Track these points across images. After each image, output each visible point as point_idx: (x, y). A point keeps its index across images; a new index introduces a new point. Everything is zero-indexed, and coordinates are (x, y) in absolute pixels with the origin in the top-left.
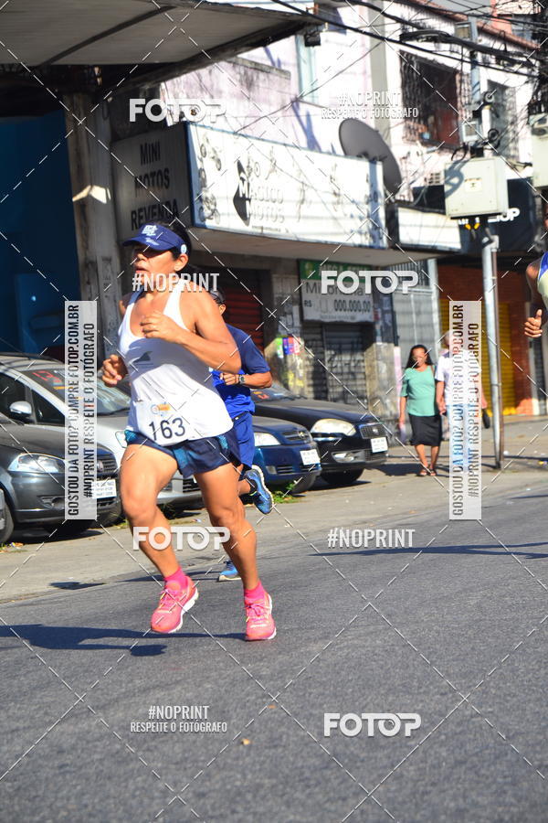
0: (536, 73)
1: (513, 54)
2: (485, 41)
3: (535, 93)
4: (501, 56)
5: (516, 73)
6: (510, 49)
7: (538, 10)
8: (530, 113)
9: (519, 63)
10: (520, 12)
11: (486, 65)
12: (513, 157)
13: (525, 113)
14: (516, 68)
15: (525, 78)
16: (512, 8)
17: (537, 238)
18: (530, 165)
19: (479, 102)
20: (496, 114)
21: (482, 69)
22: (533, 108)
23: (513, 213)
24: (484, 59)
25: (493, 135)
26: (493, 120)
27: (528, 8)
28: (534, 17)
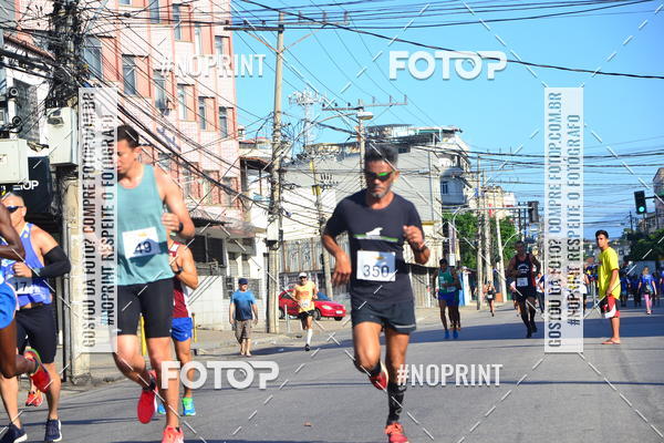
0: (51, 76)
1: (33, 60)
2: (10, 48)
3: (51, 91)
4: (23, 61)
5: (35, 74)
6: (29, 55)
7: (53, 28)
8: (47, 107)
9: (38, 67)
10: (38, 28)
11: (12, 67)
12: (34, 140)
13: (43, 107)
14: (36, 70)
15: (43, 79)
16: (32, 25)
17: (53, 204)
18: (47, 147)
19: (5, 95)
20: (19, 106)
21: (8, 69)
22: (49, 102)
23: (33, 184)
24: (10, 62)
25: (17, 122)
26: (17, 110)
27: (44, 25)
28: (50, 32)
